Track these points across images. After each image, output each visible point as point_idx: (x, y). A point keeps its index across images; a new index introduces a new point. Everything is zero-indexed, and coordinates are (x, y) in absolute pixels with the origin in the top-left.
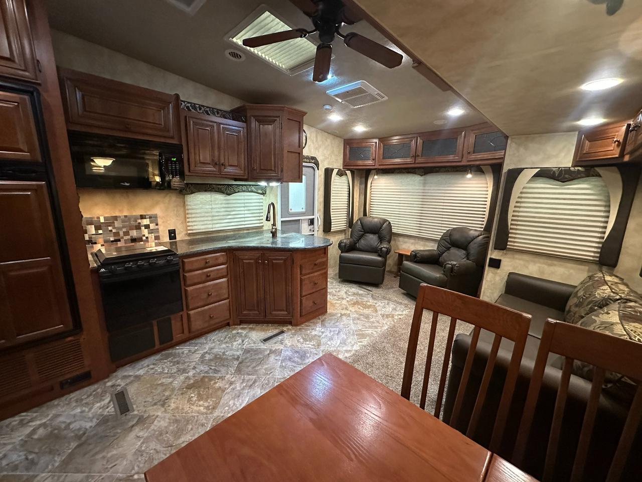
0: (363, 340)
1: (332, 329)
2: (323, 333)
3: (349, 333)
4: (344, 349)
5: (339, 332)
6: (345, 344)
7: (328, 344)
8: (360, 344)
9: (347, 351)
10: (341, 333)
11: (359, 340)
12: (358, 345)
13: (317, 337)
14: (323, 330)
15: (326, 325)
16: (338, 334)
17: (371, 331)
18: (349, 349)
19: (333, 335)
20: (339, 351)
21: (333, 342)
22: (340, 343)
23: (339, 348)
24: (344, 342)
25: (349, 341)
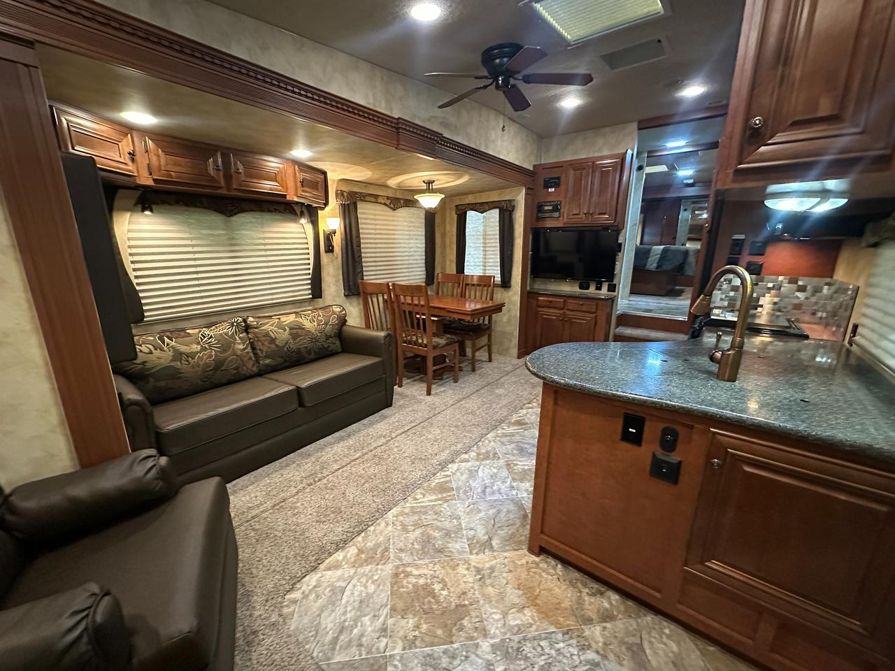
0: (442, 480)
1: (497, 497)
2: (512, 488)
3: (465, 492)
4: (470, 464)
5: (484, 492)
6: (470, 471)
7: (495, 468)
8: (446, 473)
9: (466, 461)
10: (479, 490)
11: (448, 479)
12: (451, 470)
13: (516, 477)
14: (514, 492)
15: (512, 507)
16: (486, 487)
17: (425, 499)
18: (463, 464)
19: (493, 484)
20: (477, 460)
21: (489, 473)
22: (477, 471)
23: (478, 463)
24: (473, 473)
25: (465, 476)
